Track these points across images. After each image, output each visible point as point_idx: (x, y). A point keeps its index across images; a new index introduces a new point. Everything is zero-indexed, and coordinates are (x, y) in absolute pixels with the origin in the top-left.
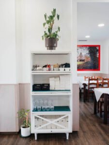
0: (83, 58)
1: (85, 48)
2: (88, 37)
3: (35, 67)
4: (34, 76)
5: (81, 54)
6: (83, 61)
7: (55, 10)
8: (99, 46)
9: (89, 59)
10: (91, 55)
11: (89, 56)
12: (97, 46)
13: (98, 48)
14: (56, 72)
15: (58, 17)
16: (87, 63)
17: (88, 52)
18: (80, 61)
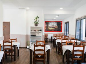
0: (54, 27)
1: (55, 22)
2: (55, 19)
3: (31, 30)
4: (31, 33)
5: (53, 25)
6: (54, 28)
7: (37, 16)
8: (62, 22)
9: (57, 27)
10: (58, 26)
11: (57, 26)
12: (61, 22)
13: (61, 23)
14: (38, 32)
15: (39, 18)
16: (56, 28)
17: (56, 24)
18: (53, 28)
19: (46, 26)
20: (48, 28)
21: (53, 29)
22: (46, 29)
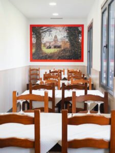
0: (59, 44)
1: (61, 29)
5: (56, 37)
6: (59, 47)
9: (68, 45)
10: (70, 40)
11: (67, 40)
13: (80, 29)
16: (64, 50)
17: (66, 34)
18: (55, 47)
19: (34, 41)
20: (41, 49)
21: (56, 50)
22: (34, 50)
